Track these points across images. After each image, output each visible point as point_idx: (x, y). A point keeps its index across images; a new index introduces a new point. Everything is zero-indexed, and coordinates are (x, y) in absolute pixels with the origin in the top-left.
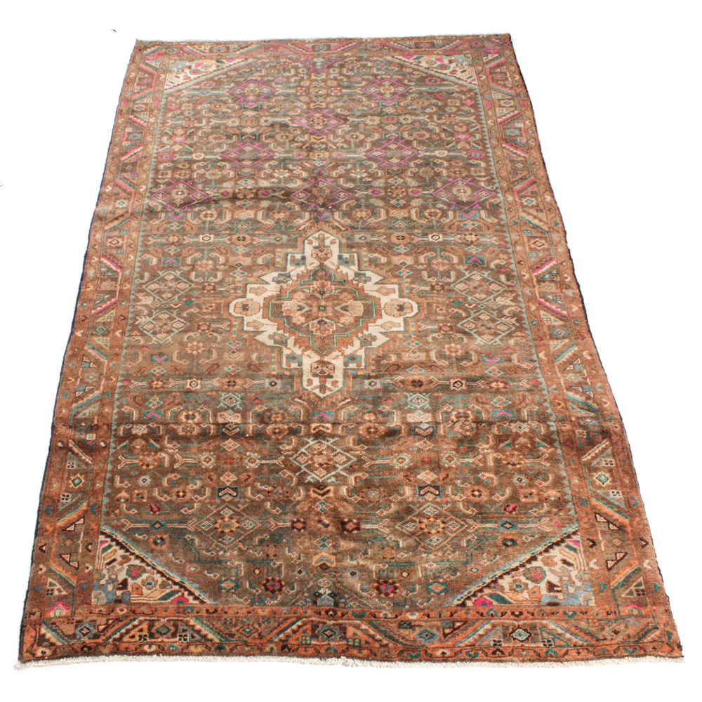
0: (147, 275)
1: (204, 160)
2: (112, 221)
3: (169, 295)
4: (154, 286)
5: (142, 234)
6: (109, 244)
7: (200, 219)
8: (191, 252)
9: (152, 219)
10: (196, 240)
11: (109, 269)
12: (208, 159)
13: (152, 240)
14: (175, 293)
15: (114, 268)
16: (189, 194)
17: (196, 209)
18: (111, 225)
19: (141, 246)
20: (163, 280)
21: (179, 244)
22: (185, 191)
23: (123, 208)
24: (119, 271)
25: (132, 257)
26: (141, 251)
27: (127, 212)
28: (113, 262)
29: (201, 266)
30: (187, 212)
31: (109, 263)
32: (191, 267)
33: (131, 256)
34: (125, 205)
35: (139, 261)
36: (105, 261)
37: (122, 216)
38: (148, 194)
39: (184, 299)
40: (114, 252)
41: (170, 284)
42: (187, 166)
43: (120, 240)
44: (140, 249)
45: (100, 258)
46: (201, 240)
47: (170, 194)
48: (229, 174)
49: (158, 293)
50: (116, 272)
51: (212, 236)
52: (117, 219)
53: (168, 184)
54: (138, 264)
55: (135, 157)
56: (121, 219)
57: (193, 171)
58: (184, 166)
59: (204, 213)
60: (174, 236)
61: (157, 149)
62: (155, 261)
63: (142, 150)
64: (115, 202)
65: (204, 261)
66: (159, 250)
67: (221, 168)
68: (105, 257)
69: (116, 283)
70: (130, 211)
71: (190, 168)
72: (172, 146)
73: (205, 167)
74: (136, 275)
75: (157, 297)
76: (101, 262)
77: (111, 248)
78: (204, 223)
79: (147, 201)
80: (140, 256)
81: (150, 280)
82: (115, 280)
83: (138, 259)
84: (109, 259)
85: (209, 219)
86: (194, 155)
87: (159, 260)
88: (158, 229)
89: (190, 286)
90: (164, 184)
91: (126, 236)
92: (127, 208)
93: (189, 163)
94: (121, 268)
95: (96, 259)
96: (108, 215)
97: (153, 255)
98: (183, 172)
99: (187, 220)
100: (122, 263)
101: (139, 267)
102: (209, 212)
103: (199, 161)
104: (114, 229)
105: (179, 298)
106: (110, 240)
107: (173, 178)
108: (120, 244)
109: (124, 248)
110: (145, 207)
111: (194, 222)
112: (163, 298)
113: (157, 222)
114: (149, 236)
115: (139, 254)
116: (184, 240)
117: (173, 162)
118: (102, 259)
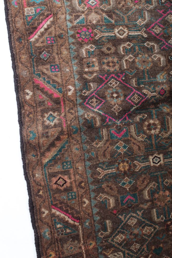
0: (108, 223)
1: (129, 39)
2: (48, 149)
3: (138, 246)
4: (120, 238)
5: (88, 163)
6: (55, 186)
7: (144, 133)
8: (146, 183)
9: (93, 140)
10: (147, 164)
11: (66, 225)
12: (134, 37)
13: (102, 172)
14: (142, 241)
15: (71, 221)
16: (125, 96)
17: (138, 118)
18: (50, 155)
19: (93, 183)
20: (127, 226)
21: (130, 173)
22: (120, 91)
23: (55, 126)
24: (77, 224)
25: (87, 202)
26: (94, 191)
27: (62, 132)
28: (66, 212)
29: (159, 200)
30: (128, 124)
31: (62, 215)
32: (149, 204)
33: (85, 200)
34: (56, 121)
35: (95, 206)
36: (58, 213)
37: (58, 139)
38: (80, 101)
39: (153, 248)
40: (64, 197)
41: (136, 231)
42: (113, 49)
43: (66, 177)
44: (93, 187)
45: (50, 211)
46: (152, 164)
47: (104, 97)
48: (159, 59)
49: (126, 245)
50: (74, 226)
51: (161, 156)
52: (53, 145)
53: (99, 81)
54: (96, 210)
55: (46, 35)
56: (59, 144)
57: (121, 57)
58: (109, 49)
59: (146, 123)
60: (123, 161)
61: (71, 21)
62: (112, 202)
63: (53, 23)
64: (43, 116)
65: (161, 193)
66: (113, 186)
67: (150, 50)
68: (55, 206)
69: (79, 241)
70: (65, 129)
71: (116, 53)
72: (87, 15)
73: (132, 50)
74: (98, 226)
75: (127, 251)
76: (53, 215)
77: (58, 191)
78: (150, 137)
79: (81, 112)
80: (95, 199)
81: (114, 230)
82: (76, 238)
83: (94, 202)
84: (61, 209)
85: (153, 132)
86: (116, 31)
87: (117, 200)
88: (104, 155)
89: (155, 228)
90: (94, 81)
91: (72, 171)
92: (60, 125)
93: (114, 45)
94: (78, 219)
95: (47, 212)
96: (41, 141)
97: (108, 194)
98: (110, 59)
99: (131, 136)
100: (78, 213)
101: (98, 213)
102: (151, 121)
103: (124, 40)
104: (54, 160)
105: (147, 246)
106: (54, 180)
107: (101, 70)
108: (68, 184)
109: (75, 190)
110: (82, 121)
111: (140, 139)
112: (132, 251)
113: (101, 144)
114: (96, 166)
115: (93, 195)
116: (135, 166)
117: (95, 42)
118: (53, 211)
